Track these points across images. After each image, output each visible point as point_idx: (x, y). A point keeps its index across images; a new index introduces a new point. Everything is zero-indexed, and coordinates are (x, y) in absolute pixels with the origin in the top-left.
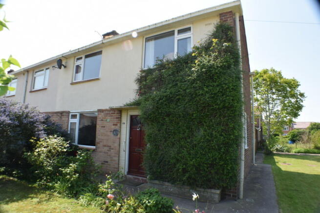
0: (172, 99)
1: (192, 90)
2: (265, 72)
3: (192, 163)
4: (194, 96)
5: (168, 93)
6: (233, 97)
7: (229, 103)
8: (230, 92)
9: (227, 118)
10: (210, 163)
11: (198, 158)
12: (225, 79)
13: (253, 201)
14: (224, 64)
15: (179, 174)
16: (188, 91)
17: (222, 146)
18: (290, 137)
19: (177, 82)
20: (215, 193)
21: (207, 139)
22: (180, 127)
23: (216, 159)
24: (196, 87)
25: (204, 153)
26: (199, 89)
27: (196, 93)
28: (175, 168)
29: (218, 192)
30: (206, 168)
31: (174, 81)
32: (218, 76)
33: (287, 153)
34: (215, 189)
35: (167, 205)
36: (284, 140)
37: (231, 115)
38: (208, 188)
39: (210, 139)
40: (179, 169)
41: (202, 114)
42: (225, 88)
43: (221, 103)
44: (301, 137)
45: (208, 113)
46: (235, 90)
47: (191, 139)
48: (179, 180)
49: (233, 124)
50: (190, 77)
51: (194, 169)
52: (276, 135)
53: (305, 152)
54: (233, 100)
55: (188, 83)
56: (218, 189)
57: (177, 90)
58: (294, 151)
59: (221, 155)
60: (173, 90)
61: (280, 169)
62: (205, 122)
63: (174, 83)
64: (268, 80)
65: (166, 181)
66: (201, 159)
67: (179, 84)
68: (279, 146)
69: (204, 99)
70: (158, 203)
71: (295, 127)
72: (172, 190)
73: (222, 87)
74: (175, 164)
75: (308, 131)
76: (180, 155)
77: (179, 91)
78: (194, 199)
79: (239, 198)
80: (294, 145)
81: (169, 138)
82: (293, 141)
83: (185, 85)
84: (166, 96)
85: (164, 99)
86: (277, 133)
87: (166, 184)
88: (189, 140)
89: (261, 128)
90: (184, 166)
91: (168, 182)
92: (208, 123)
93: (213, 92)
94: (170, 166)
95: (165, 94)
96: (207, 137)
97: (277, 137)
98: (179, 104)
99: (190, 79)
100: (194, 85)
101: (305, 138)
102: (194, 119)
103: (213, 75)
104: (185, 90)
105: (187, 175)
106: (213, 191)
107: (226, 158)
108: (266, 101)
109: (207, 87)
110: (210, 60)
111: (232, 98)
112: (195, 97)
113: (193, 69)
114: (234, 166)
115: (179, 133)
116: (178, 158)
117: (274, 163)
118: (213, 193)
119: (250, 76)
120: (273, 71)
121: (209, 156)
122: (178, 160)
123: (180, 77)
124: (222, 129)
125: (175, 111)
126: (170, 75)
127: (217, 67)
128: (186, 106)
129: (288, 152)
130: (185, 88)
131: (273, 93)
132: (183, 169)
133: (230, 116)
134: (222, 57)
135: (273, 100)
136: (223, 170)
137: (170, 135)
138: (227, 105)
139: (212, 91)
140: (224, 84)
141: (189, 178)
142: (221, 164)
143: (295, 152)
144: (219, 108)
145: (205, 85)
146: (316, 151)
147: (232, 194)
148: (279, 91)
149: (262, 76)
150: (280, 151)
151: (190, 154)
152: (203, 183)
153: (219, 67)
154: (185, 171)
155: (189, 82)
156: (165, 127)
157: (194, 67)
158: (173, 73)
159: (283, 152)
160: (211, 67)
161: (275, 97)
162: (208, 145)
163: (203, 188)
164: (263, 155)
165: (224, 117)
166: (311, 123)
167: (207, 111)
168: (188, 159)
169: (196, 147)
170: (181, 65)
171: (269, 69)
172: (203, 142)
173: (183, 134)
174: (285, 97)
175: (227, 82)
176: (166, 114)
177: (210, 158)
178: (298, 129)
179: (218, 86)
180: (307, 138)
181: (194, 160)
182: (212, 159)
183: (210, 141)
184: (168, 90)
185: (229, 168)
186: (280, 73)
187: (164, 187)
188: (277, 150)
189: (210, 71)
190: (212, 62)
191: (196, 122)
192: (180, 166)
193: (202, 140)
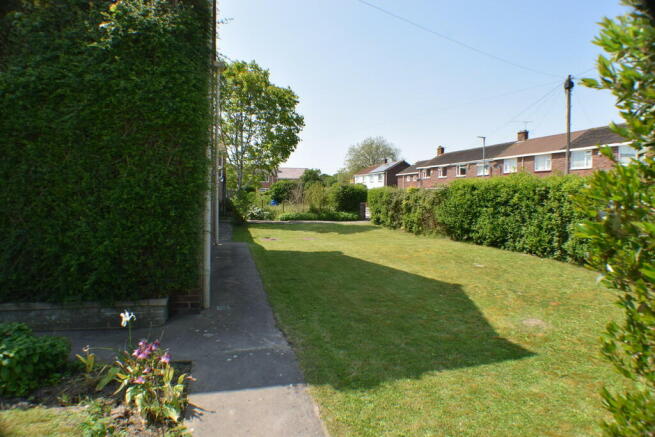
0: (45, 93)
1: (101, 77)
2: (241, 67)
3: (101, 248)
4: (104, 92)
5: (33, 78)
6: (195, 103)
7: (187, 116)
8: (190, 91)
9: (181, 149)
10: (145, 244)
11: (116, 236)
12: (180, 61)
13: (229, 308)
14: (181, 26)
15: (69, 279)
16: (88, 77)
17: (169, 207)
18: (273, 194)
19: (59, 53)
20: (158, 306)
21: (137, 194)
22: (66, 167)
23: (156, 236)
24: (111, 72)
25: (129, 224)
26: (119, 77)
27: (110, 86)
28: (61, 264)
29: (164, 302)
30: (135, 258)
31: (47, 48)
32: (164, 53)
33: (268, 221)
34: (157, 298)
35: (54, 352)
36: (263, 197)
37: (189, 141)
38: (143, 299)
39: (142, 192)
40: (68, 269)
41: (124, 137)
42: (179, 82)
43: (170, 113)
44: (291, 193)
45: (138, 135)
46: (199, 89)
47: (96, 195)
48: (71, 292)
49: (192, 161)
50: (95, 44)
51: (108, 262)
52: (250, 190)
53: (297, 219)
54: (194, 110)
55: (90, 59)
56: (163, 297)
57: (57, 72)
58: (280, 216)
59: (169, 227)
60: (47, 71)
61: (261, 249)
62: (130, 155)
63: (49, 54)
64: (245, 84)
65: (35, 301)
66: (122, 238)
67: (63, 57)
68: (256, 210)
69: (130, 101)
70: (31, 352)
71: (280, 176)
72: (53, 318)
73: (174, 78)
74: (57, 257)
75: (301, 182)
76: (71, 234)
77: (64, 77)
78: (124, 324)
79: (203, 308)
80: (279, 207)
81: (38, 194)
82: (278, 200)
83: (79, 62)
84: (26, 86)
85: (18, 94)
86: (252, 186)
87: (38, 306)
88: (92, 199)
89: (224, 177)
90: (83, 258)
91: (43, 300)
92: (137, 158)
93: (152, 88)
94: (43, 264)
95: (22, 79)
96: (137, 189)
97: (251, 193)
98: (62, 109)
99: (94, 48)
100: (104, 65)
101: (297, 194)
102: (103, 147)
103: (153, 49)
104: (80, 75)
105: (93, 278)
106: (153, 302)
107: (178, 231)
108: (237, 124)
109: (138, 74)
110: (148, 11)
111: (193, 105)
112: (107, 96)
113: (103, 25)
114: (195, 246)
115: (65, 181)
116: (67, 240)
117: (250, 239)
118: (154, 306)
119: (215, 69)
120: (255, 67)
121: (141, 231)
122: (65, 247)
123: (66, 41)
124: (169, 171)
125: (53, 126)
126: (35, 30)
127: (164, 30)
128: (82, 114)
129: (271, 219)
130: (80, 70)
131: (252, 111)
132: (81, 266)
133: (186, 144)
134: (176, 12)
135: (251, 124)
136: (173, 257)
137: (38, 187)
138: (182, 119)
139: (149, 84)
140: (179, 72)
141: (98, 282)
142: (168, 244)
143: (282, 219)
144: (164, 125)
145: (132, 70)
146: (312, 215)
147: (189, 303)
148: (261, 107)
149: (234, 75)
150: (257, 218)
151: (95, 230)
152: (130, 290)
153: (169, 32)
154: (84, 269)
155: (90, 55)
156: (25, 167)
157: (106, 21)
158: (44, 27)
159: (262, 219)
160: (148, 29)
161: (254, 118)
162: (140, 208)
163: (132, 300)
164: (229, 226)
165: (176, 145)
166: (306, 170)
167: (135, 129)
168: (92, 240)
169: (109, 212)
170: (69, 10)
171: (248, 62)
172: (126, 201)
173: (76, 182)
174: (271, 120)
175: (184, 68)
176: (24, 133)
177: (143, 236)
178: (285, 180)
179: (163, 74)
180: (300, 195)
181: (106, 243)
182: (148, 236)
183: (142, 197)
184: (30, 70)
185: (186, 252)
186: (266, 74)
187: (32, 314)
188: (253, 216)
189: (147, 37)
190: (152, 17)
191: (108, 155)
192: (72, 261)
193: (125, 197)
